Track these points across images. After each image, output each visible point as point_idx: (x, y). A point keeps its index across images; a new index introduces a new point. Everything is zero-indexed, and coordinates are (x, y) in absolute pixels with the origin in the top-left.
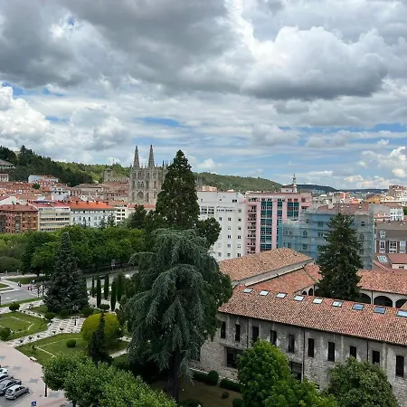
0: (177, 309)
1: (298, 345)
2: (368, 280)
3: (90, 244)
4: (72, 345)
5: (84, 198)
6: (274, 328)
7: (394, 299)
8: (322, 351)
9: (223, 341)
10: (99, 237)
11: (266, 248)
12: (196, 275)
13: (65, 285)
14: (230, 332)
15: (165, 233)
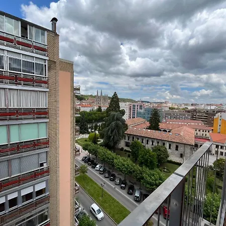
0: (116, 132)
2: (161, 126)
3: (88, 116)
4: (86, 141)
6: (138, 137)
7: (168, 131)
9: (125, 140)
10: (90, 114)
11: (134, 117)
12: (120, 123)
13: (83, 126)
14: (127, 138)
15: (113, 113)
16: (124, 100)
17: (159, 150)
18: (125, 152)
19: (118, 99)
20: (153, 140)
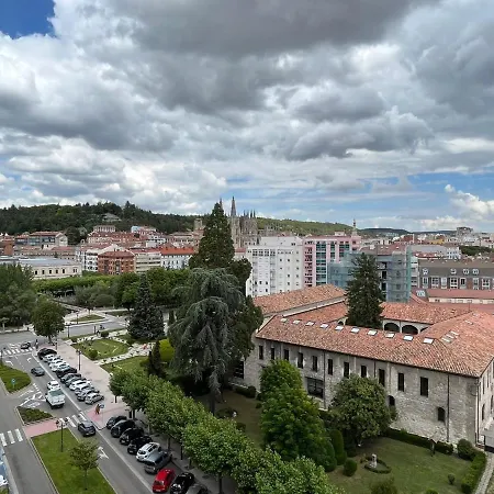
1: (320, 365)
5: (176, 244)
6: (301, 351)
7: (419, 327)
8: (339, 371)
9: (261, 362)
12: (223, 305)
13: (144, 317)
20: (347, 360)
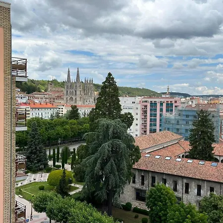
0: (112, 165)
1: (179, 187)
2: (218, 149)
3: (46, 129)
4: (42, 188)
6: (165, 177)
8: (194, 190)
9: (134, 185)
10: (51, 125)
12: (123, 145)
14: (138, 180)
15: (104, 121)
16: (131, 92)
17: (216, 207)
18: (135, 214)
19: (116, 89)
20: (200, 183)
